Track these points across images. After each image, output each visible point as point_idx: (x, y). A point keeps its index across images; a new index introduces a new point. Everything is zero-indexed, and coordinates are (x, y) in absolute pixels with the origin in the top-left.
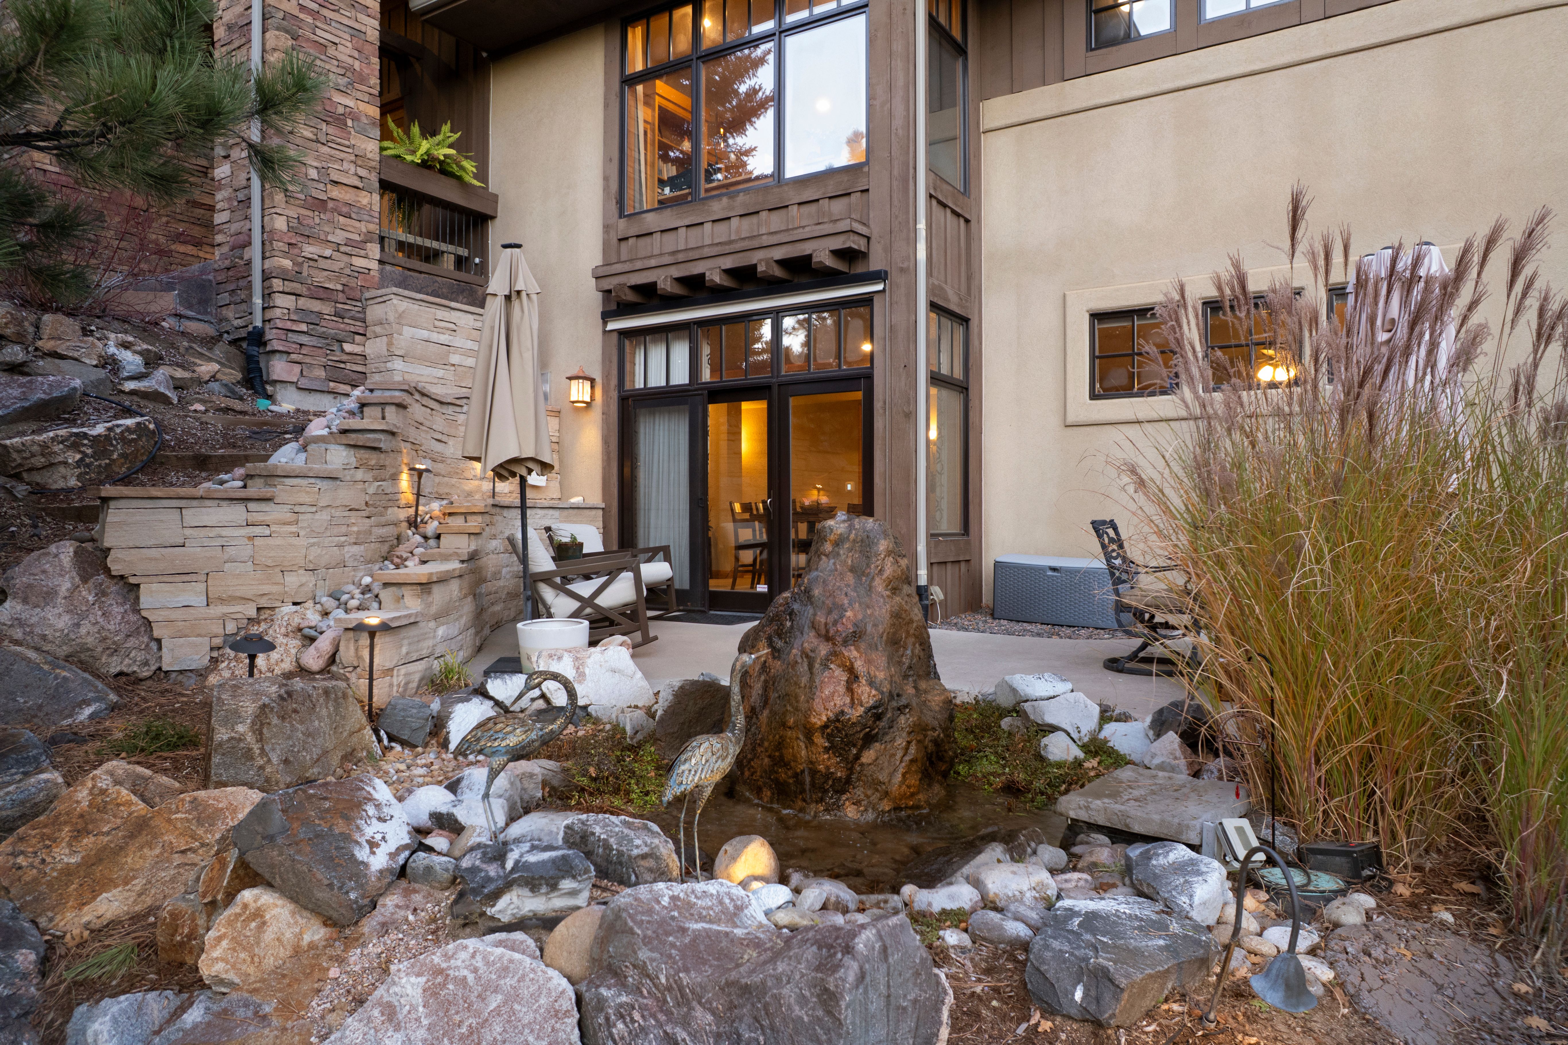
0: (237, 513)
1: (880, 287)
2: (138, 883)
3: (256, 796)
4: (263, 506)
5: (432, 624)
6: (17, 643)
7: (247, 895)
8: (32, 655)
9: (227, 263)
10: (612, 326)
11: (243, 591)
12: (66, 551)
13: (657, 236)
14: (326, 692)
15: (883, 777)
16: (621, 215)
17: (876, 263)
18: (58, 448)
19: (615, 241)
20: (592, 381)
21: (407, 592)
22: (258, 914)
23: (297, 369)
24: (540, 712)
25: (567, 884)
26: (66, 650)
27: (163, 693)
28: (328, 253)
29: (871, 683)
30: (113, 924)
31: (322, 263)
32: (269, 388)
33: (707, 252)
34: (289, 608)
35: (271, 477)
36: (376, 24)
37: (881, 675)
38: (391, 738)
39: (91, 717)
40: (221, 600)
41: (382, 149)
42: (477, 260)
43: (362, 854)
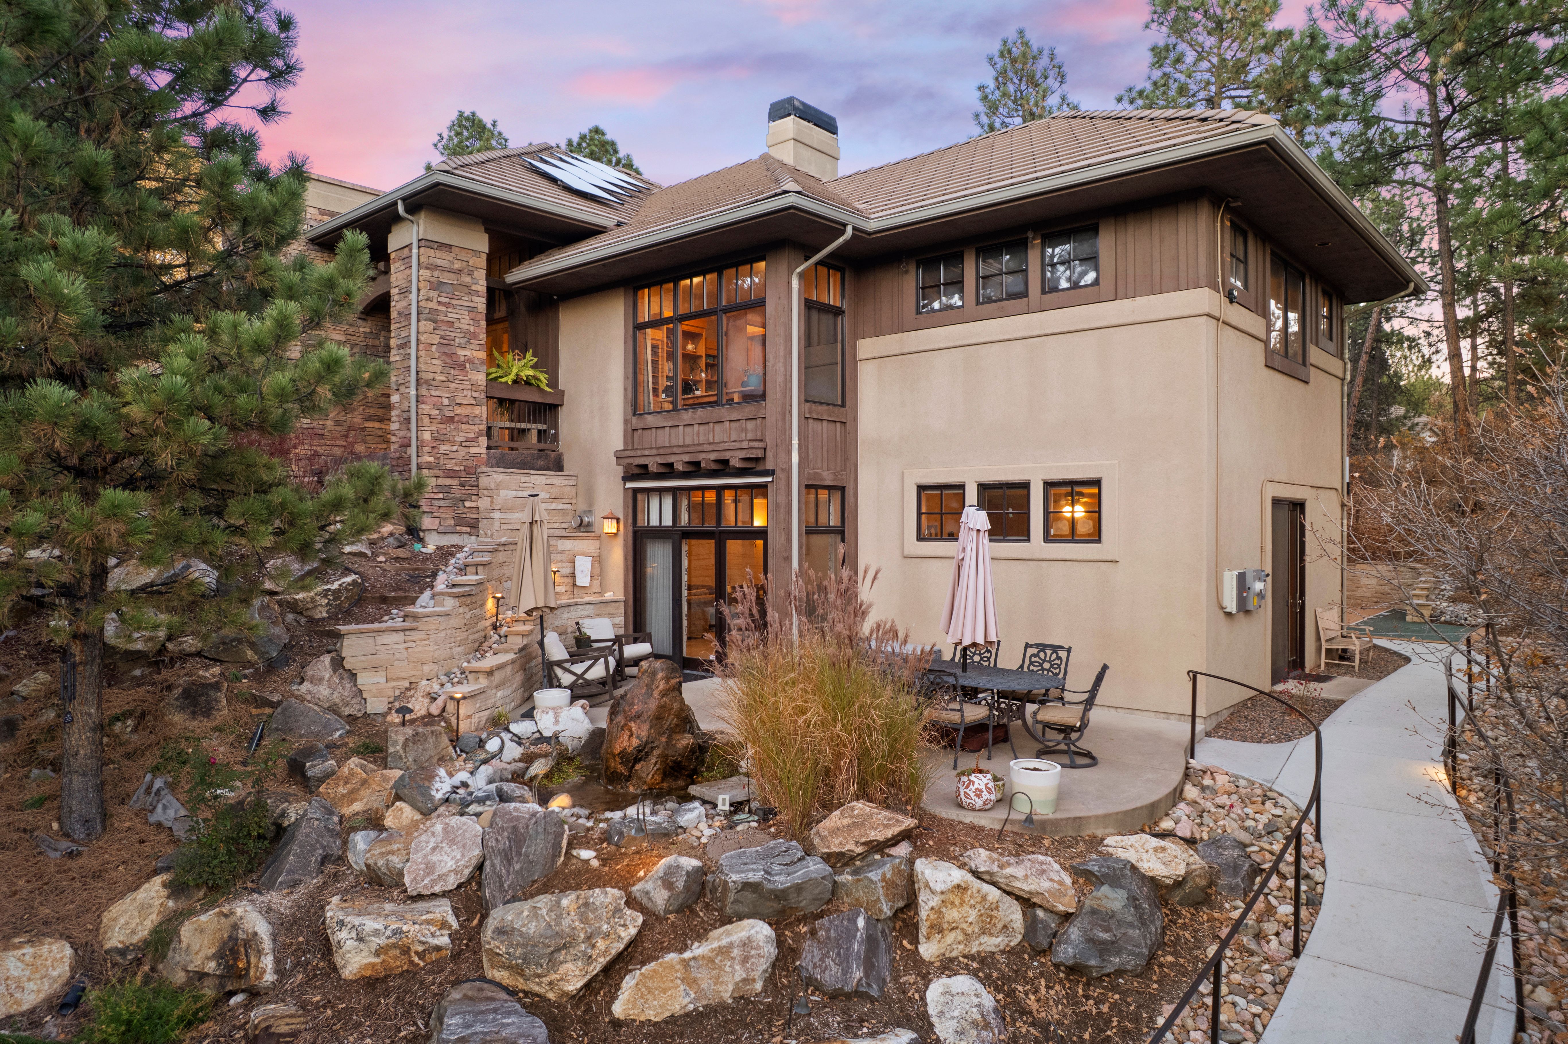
0: (400, 637)
1: (770, 479)
2: (365, 800)
3: (402, 772)
4: (412, 633)
5: (494, 691)
6: (309, 702)
7: (398, 803)
8: (316, 708)
9: (397, 455)
10: (630, 485)
11: (403, 675)
12: (327, 659)
13: (654, 430)
14: (432, 732)
15: (644, 776)
16: (634, 414)
17: (769, 465)
18: (318, 598)
19: (630, 430)
20: (618, 520)
21: (481, 676)
22: (401, 809)
23: (437, 521)
24: (537, 739)
25: (488, 803)
26: (327, 705)
27: (368, 725)
28: (455, 448)
29: (638, 737)
30: (358, 813)
31: (452, 455)
32: (421, 534)
33: (676, 450)
34: (425, 682)
35: (416, 617)
36: (484, 300)
37: (643, 734)
38: (462, 751)
39: (340, 736)
40: (393, 680)
41: (488, 374)
42: (552, 432)
43: (433, 793)
